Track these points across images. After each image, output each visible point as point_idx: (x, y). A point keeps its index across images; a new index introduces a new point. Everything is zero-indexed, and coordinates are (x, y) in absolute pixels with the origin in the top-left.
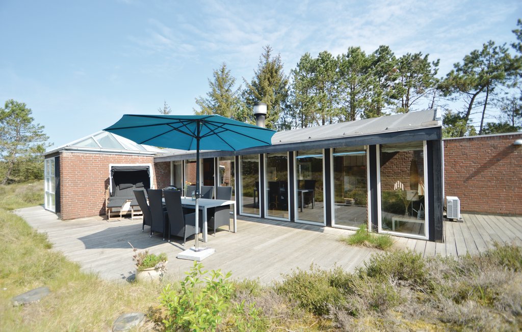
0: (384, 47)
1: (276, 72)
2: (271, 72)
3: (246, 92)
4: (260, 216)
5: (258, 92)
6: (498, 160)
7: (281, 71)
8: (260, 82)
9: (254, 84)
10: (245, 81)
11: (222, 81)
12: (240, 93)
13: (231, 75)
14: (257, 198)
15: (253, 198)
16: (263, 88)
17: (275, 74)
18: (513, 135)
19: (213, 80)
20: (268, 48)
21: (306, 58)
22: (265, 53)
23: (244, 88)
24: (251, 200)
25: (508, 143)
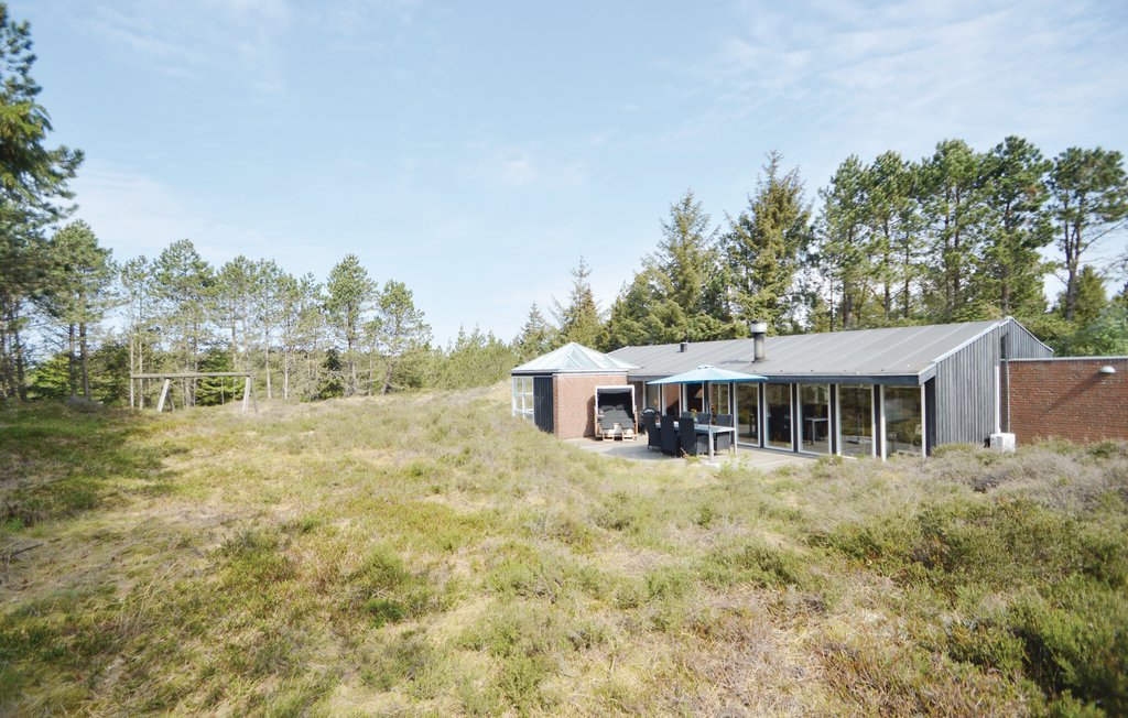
0: (1015, 139)
1: (789, 201)
2: (779, 201)
3: (730, 237)
4: (759, 445)
5: (753, 237)
6: (1083, 391)
7: (797, 195)
8: (757, 220)
9: (745, 222)
10: (728, 218)
11: (684, 220)
12: (717, 239)
13: (704, 211)
14: (754, 427)
15: (748, 426)
16: (761, 233)
17: (785, 204)
18: (1100, 361)
19: (670, 221)
20: (773, 154)
21: (849, 166)
22: (768, 164)
23: (727, 230)
24: (746, 429)
25: (1093, 370)
